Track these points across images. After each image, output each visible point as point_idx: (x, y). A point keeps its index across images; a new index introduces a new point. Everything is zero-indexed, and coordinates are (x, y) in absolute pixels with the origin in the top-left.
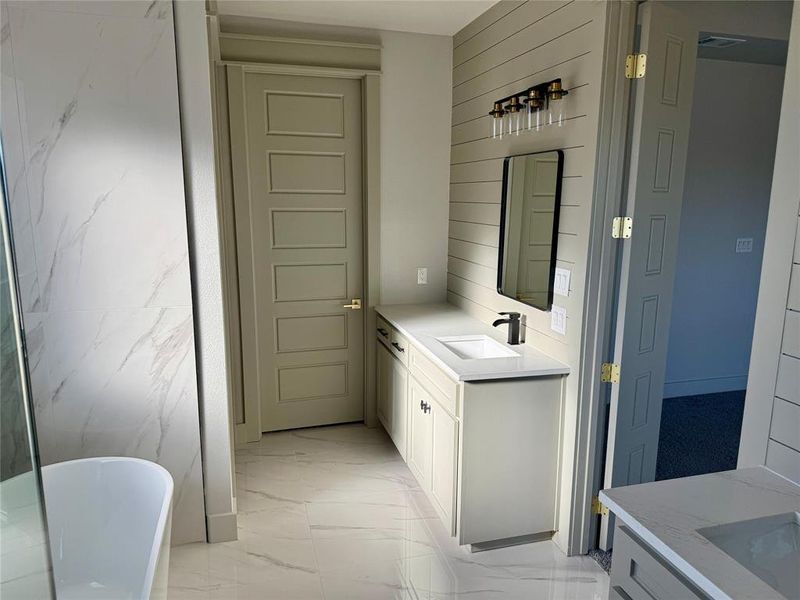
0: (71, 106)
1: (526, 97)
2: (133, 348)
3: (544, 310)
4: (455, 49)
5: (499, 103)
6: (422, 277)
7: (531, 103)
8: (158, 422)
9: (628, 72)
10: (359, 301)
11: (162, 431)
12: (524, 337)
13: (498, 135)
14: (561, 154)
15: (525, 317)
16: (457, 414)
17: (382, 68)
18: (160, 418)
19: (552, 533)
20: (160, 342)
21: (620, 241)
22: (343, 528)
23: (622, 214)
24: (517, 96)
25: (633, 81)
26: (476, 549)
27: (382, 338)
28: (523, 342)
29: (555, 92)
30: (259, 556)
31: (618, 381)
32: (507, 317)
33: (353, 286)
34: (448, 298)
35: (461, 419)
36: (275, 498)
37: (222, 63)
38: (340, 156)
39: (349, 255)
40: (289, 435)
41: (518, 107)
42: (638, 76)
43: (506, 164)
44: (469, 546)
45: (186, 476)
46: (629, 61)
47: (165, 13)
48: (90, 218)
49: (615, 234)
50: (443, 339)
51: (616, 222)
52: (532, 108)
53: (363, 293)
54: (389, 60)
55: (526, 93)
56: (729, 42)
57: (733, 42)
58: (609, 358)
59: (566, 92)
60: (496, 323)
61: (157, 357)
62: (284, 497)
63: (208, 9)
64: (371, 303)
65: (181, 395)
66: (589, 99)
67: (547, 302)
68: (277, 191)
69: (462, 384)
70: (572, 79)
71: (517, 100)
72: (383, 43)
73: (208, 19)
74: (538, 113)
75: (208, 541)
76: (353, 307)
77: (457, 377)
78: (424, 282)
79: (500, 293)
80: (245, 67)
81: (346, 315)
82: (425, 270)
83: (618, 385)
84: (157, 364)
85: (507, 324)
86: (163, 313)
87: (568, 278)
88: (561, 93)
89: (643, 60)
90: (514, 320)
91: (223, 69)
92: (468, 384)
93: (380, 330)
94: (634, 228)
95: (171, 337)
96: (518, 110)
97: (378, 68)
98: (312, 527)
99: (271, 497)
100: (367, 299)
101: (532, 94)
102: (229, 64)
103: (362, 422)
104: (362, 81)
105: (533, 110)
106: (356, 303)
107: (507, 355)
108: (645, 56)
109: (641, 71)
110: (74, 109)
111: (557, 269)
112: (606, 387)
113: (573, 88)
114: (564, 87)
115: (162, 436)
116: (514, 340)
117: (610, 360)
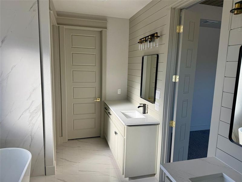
0: (5, 37)
1: (148, 38)
2: (23, 113)
3: (153, 103)
4: (130, 23)
5: (141, 39)
6: (119, 92)
7: (149, 40)
8: (30, 136)
9: (178, 31)
10: (99, 99)
11: (31, 139)
12: (147, 111)
13: (140, 49)
14: (158, 55)
15: (148, 105)
16: (124, 136)
17: (107, 28)
18: (31, 135)
19: (155, 174)
20: (31, 111)
21: (175, 83)
22: (89, 171)
23: (176, 74)
24: (145, 37)
25: (179, 33)
26: (130, 179)
27: (106, 111)
28: (147, 113)
29: (156, 36)
30: (61, 180)
31: (175, 126)
32: (142, 105)
33: (98, 94)
34: (127, 98)
35: (125, 138)
36: (69, 161)
37: (58, 26)
38: (94, 54)
39: (97, 85)
40: (76, 141)
41: (146, 41)
42: (181, 32)
43: (143, 58)
44: (128, 178)
45: (39, 154)
46: (178, 27)
47: (35, 10)
48: (10, 72)
49: (174, 80)
50: (123, 112)
51: (174, 77)
52: (149, 41)
53: (101, 97)
54: (109, 26)
55: (148, 36)
56: (213, 23)
57: (214, 22)
58: (172, 119)
59: (159, 37)
60: (139, 107)
61: (30, 116)
62: (72, 161)
63: (50, 9)
64: (103, 100)
65: (38, 129)
66: (166, 39)
67: (153, 101)
68: (74, 64)
69: (126, 126)
70: (161, 32)
71: (146, 39)
72: (108, 21)
73: (50, 12)
74: (151, 43)
75: (45, 175)
76: (98, 101)
77: (124, 124)
78: (120, 93)
79: (141, 97)
80: (65, 27)
81: (95, 103)
82: (120, 90)
83: (175, 128)
84: (30, 119)
85: (142, 108)
86: (33, 102)
87: (160, 94)
88: (158, 37)
89: (182, 27)
90: (144, 106)
91: (58, 27)
92: (128, 127)
93: (105, 108)
94: (179, 79)
95: (35, 110)
96: (146, 42)
97: (106, 28)
98: (79, 171)
99: (68, 161)
100: (102, 98)
101: (150, 37)
102: (60, 26)
103: (100, 137)
104: (101, 32)
105: (150, 42)
106: (98, 99)
107: (142, 117)
108: (183, 26)
109: (182, 31)
110: (6, 38)
111: (156, 91)
112: (171, 128)
113: (161, 35)
114: (159, 35)
115: (32, 141)
116: (144, 112)
117: (172, 120)
